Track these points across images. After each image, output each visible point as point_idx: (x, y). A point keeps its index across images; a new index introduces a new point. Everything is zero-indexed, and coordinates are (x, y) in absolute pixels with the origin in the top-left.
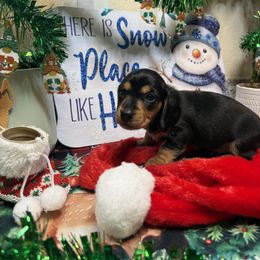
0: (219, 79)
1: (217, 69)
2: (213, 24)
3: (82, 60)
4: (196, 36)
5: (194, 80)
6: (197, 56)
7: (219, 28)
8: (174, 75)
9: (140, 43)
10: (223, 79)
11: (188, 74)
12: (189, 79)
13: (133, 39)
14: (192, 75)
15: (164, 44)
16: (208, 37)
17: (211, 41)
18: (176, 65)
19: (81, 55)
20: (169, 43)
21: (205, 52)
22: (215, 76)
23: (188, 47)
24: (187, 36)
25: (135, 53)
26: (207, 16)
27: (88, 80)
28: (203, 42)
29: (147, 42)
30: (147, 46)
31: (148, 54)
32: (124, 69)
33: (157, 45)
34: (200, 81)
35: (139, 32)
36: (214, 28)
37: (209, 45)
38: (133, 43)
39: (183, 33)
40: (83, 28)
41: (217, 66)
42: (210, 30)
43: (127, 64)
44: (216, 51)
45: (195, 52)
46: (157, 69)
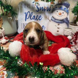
1: (67, 19)
2: (67, 5)
3: (26, 14)
4: (60, 8)
5: (58, 21)
8: (52, 20)
10: (68, 22)
11: (56, 19)
12: (56, 21)
13: (40, 9)
14: (58, 20)
15: (50, 11)
16: (65, 9)
18: (53, 17)
21: (63, 13)
22: (66, 21)
23: (57, 12)
24: (58, 8)
25: (40, 13)
26: (66, 2)
27: (27, 19)
28: (63, 10)
30: (44, 11)
31: (44, 13)
33: (47, 11)
34: (60, 22)
35: (42, 7)
36: (68, 6)
37: (65, 11)
40: (27, 6)
41: (67, 18)
42: (66, 6)
43: (38, 16)
44: (67, 13)
45: (60, 13)
46: (46, 17)
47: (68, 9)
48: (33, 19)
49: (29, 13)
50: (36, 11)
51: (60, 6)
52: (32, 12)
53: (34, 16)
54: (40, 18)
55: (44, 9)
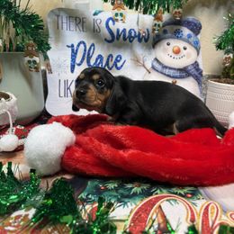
0: (196, 73)
1: (196, 65)
2: (195, 25)
3: (73, 50)
4: (177, 34)
5: (171, 72)
6: (177, 52)
7: (200, 28)
8: (153, 67)
9: (125, 39)
10: (201, 73)
11: (166, 67)
12: (167, 71)
13: (119, 35)
14: (170, 68)
15: (146, 41)
16: (189, 36)
17: (192, 40)
18: (156, 59)
19: (72, 46)
20: (151, 40)
21: (185, 49)
22: (193, 71)
23: (168, 44)
24: (169, 35)
25: (119, 47)
26: (190, 18)
28: (184, 40)
29: (131, 39)
30: (131, 42)
31: (131, 48)
32: (108, 59)
33: (140, 40)
34: (178, 74)
35: (124, 30)
36: (196, 28)
37: (190, 43)
38: (118, 39)
39: (165, 32)
41: (196, 62)
42: (191, 30)
43: (111, 56)
44: (196, 48)
45: (175, 49)
46: (138, 61)
47: (199, 36)
49: (82, 46)
50: (106, 40)
51: (175, 27)
52: (93, 45)
53: (100, 56)
54: (119, 64)
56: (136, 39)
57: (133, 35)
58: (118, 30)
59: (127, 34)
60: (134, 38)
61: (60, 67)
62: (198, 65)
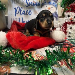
0: (56, 16)
3: (16, 9)
4: (49, 3)
9: (32, 5)
13: (30, 4)
15: (39, 5)
17: (54, 5)
19: (15, 8)
21: (52, 8)
22: (54, 15)
23: (46, 6)
24: (47, 3)
25: (30, 8)
27: (17, 14)
33: (37, 5)
36: (56, 1)
39: (45, 2)
40: (17, 2)
41: (56, 12)
43: (27, 11)
44: (56, 7)
45: (49, 8)
46: (36, 12)
47: (57, 3)
48: (23, 14)
49: (18, 8)
50: (26, 6)
51: (49, 1)
52: (22, 8)
53: (24, 11)
54: (30, 13)
55: (34, 4)
56: (36, 5)
57: (35, 4)
58: (30, 3)
59: (33, 4)
60: (35, 5)
61: (12, 15)
62: (56, 13)
